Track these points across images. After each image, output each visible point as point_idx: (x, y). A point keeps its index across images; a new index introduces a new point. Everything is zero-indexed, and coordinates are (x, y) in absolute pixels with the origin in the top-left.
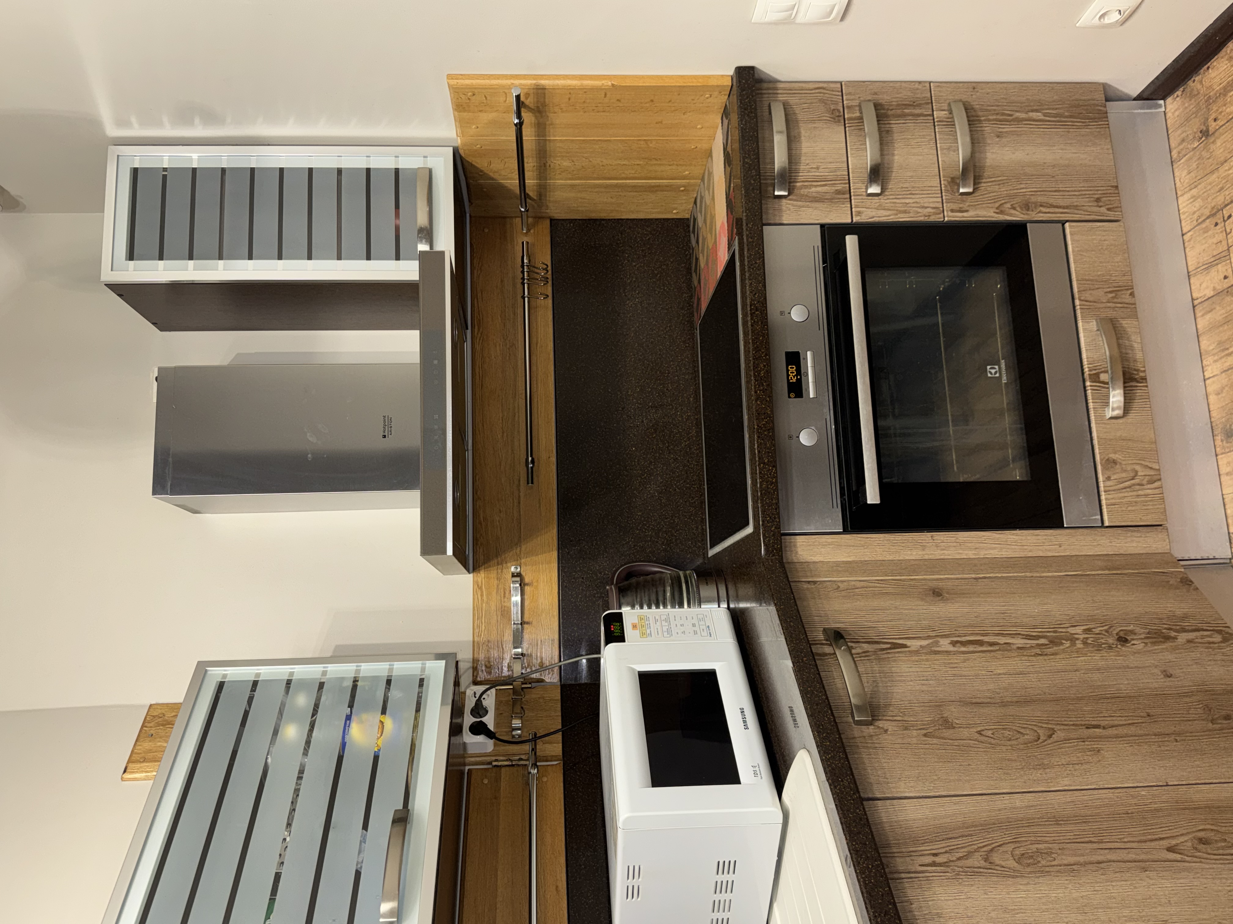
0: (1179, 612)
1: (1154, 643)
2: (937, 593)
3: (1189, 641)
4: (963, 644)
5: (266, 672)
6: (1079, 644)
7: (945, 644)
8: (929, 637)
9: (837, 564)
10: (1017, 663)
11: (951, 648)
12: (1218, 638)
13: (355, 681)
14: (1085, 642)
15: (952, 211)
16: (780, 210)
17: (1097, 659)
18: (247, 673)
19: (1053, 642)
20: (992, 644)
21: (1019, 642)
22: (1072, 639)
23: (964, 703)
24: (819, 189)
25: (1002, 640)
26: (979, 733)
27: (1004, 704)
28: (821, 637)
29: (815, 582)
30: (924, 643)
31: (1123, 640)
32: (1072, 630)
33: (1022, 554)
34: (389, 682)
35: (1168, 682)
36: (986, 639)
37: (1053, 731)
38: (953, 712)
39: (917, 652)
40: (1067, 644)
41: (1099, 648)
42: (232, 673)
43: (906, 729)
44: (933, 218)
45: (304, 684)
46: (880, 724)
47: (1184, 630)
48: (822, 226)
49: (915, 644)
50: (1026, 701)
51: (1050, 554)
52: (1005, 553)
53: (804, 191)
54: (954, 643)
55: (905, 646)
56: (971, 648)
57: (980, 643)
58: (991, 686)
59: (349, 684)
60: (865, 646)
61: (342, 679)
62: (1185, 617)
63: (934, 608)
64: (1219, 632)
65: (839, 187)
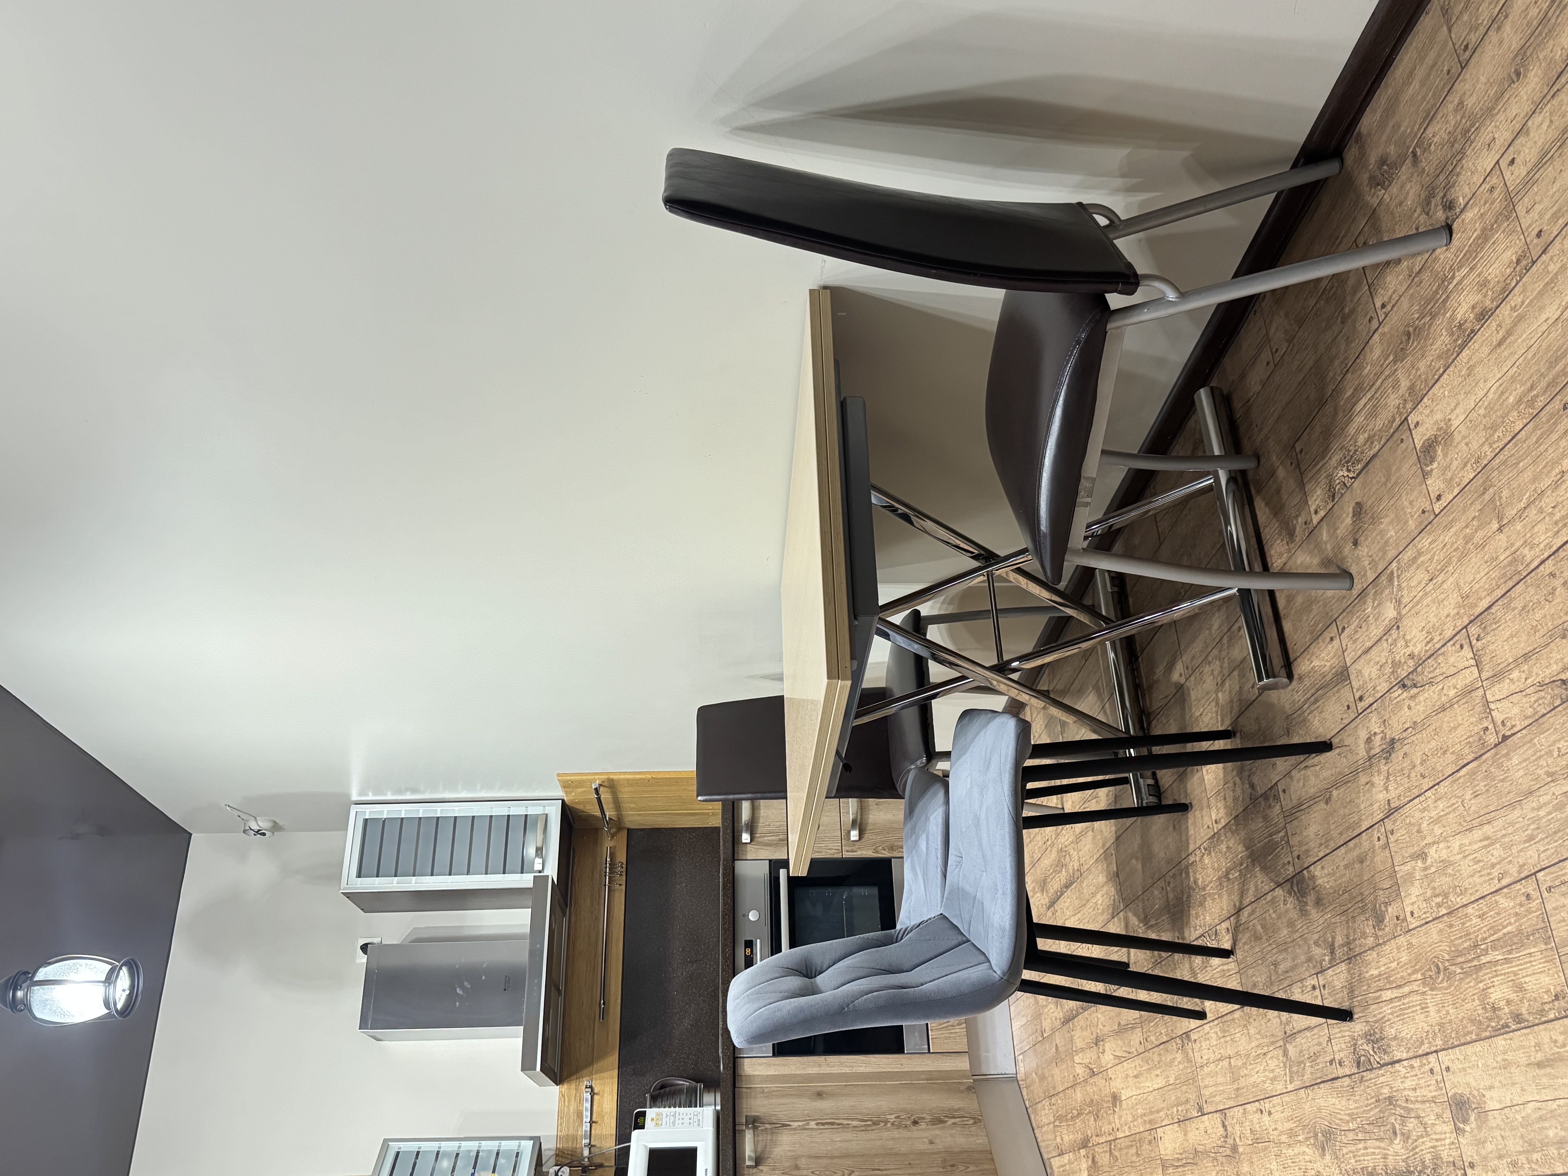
0: (956, 1107)
1: (932, 1125)
2: (820, 1095)
3: (954, 1124)
4: (823, 1124)
5: (425, 1146)
6: (889, 1125)
7: (812, 1124)
8: (805, 1120)
9: (767, 1076)
10: (849, 1136)
11: (815, 1127)
12: (972, 1121)
13: (478, 1152)
14: (893, 1124)
15: (847, 851)
16: (746, 851)
17: (896, 1134)
18: (413, 1146)
19: (875, 1123)
20: (838, 1124)
21: (855, 1123)
22: (886, 1122)
23: (810, 1157)
24: (770, 838)
25: (846, 1122)
26: (812, 1172)
27: (832, 1158)
28: (744, 1120)
29: (750, 1088)
30: (801, 1124)
31: (915, 1123)
32: (888, 1117)
33: (879, 1070)
34: (498, 1154)
35: (931, 1147)
36: (837, 1121)
37: (853, 1172)
38: (802, 1162)
39: (795, 1129)
40: (882, 1124)
41: (899, 1127)
42: (404, 1147)
43: (774, 1170)
44: (836, 856)
45: (447, 1154)
46: (760, 1167)
47: (954, 1117)
48: (770, 861)
49: (796, 1124)
50: (846, 1156)
51: (895, 1070)
52: (868, 1070)
53: (761, 840)
54: (817, 1124)
55: (789, 1125)
56: (826, 1127)
57: (832, 1124)
58: (829, 1148)
59: (474, 1154)
60: (768, 1126)
61: (470, 1151)
62: (959, 1109)
63: (814, 1104)
64: (974, 1118)
65: (781, 837)
